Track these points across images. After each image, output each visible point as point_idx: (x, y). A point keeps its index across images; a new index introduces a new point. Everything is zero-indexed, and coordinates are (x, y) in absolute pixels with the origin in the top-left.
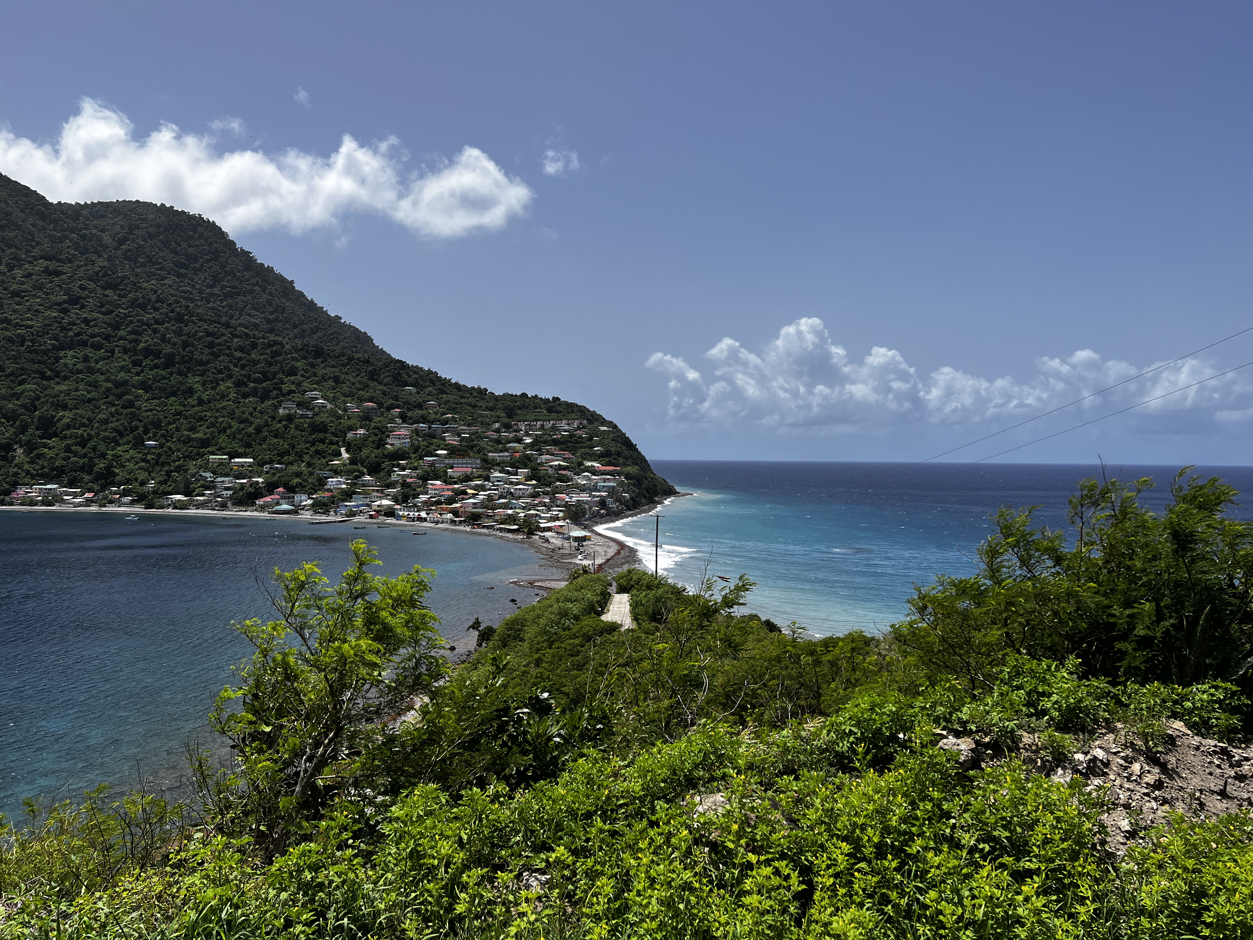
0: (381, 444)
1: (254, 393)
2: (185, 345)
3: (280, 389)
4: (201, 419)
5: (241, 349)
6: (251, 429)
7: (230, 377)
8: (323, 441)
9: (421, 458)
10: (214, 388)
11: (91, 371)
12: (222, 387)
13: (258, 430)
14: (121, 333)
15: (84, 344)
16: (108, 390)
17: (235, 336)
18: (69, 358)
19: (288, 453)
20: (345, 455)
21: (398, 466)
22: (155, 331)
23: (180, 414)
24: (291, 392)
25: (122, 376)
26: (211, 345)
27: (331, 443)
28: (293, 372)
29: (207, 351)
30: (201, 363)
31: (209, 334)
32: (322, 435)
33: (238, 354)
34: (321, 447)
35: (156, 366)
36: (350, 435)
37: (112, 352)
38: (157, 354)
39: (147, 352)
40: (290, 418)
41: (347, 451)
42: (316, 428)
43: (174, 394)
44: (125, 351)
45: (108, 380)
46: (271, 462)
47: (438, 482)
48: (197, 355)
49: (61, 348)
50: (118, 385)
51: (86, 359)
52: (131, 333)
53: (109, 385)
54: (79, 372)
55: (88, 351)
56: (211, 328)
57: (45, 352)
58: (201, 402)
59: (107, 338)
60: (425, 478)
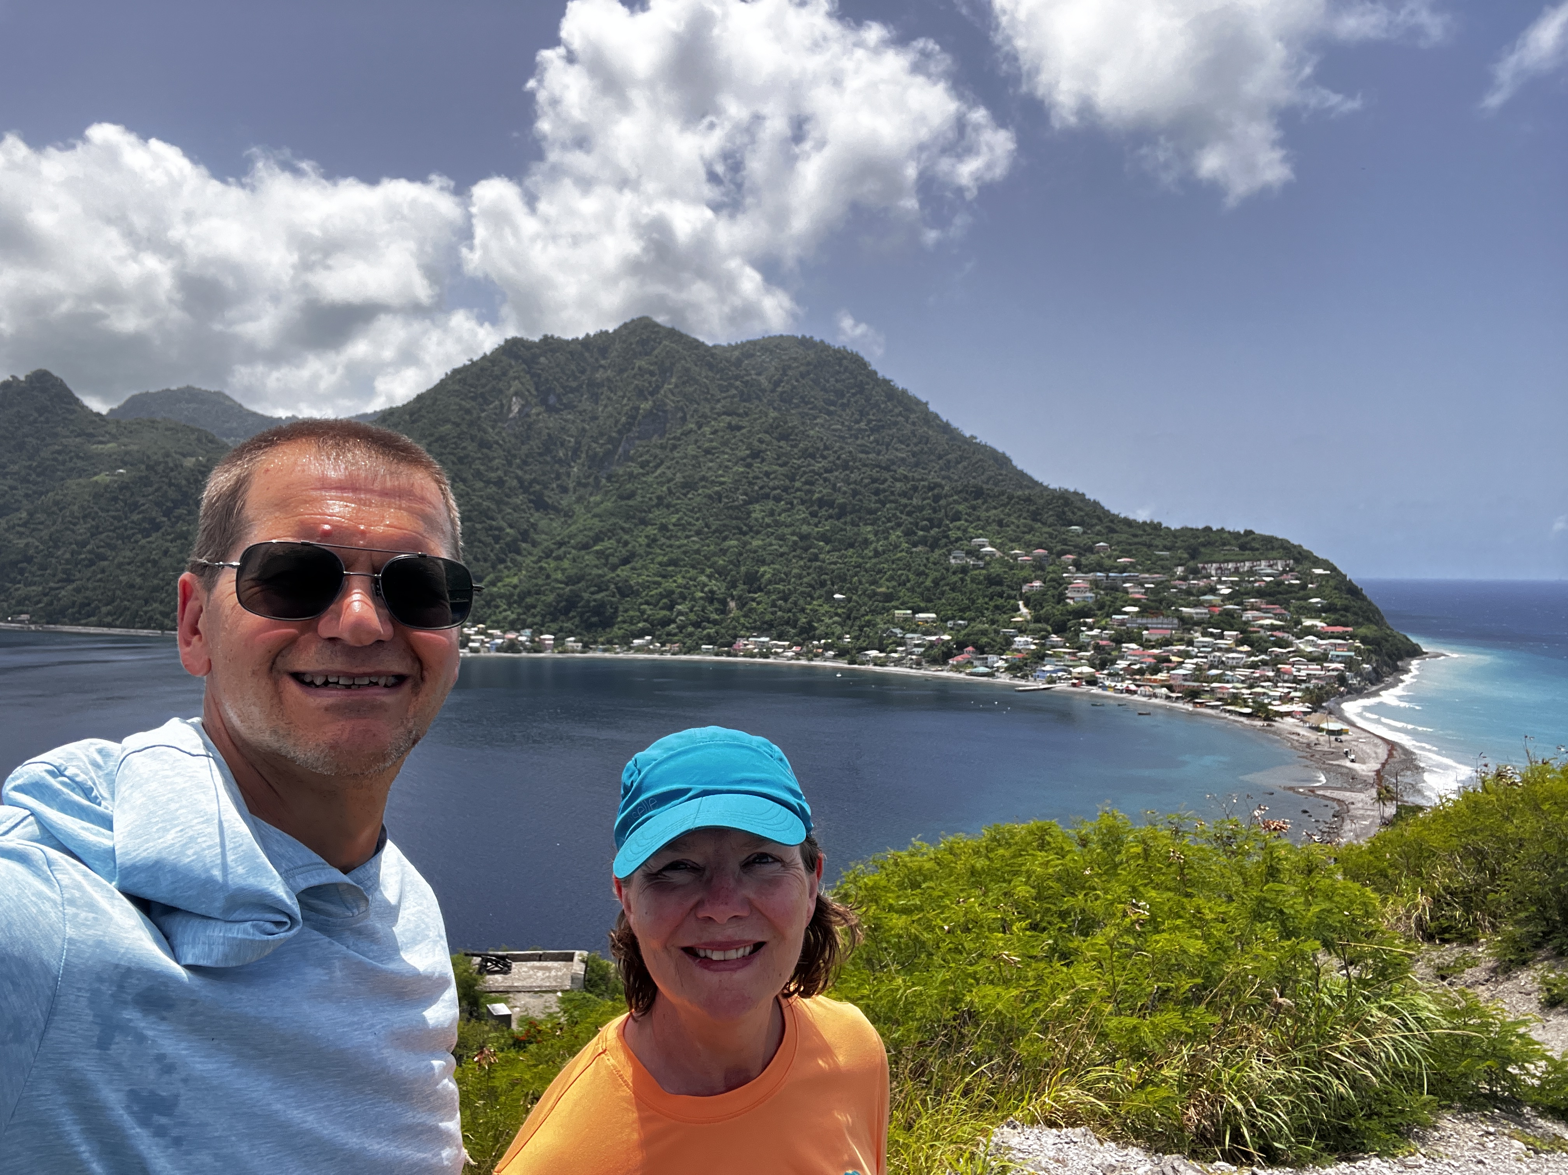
0: (1061, 598)
1: (923, 541)
2: (855, 493)
3: (947, 537)
4: (880, 571)
5: (904, 494)
6: (928, 583)
7: (899, 525)
8: (1001, 595)
9: (1109, 615)
10: (886, 538)
11: (777, 524)
12: (893, 538)
13: (936, 583)
14: (798, 484)
15: (767, 496)
16: (795, 543)
17: (897, 480)
18: (758, 512)
19: (968, 608)
20: (1024, 610)
21: (1085, 624)
22: (825, 480)
23: (859, 566)
24: (958, 539)
25: (805, 529)
26: (877, 492)
27: (1010, 597)
28: (957, 517)
29: (874, 498)
30: (871, 512)
31: (874, 481)
32: (998, 589)
33: (904, 501)
34: (1000, 601)
35: (830, 517)
36: (1025, 588)
37: (792, 503)
38: (831, 504)
39: (821, 503)
40: (964, 570)
41: (1026, 605)
42: (993, 581)
43: (851, 545)
44: (803, 502)
45: (793, 534)
46: (953, 618)
47: (1133, 646)
48: (866, 503)
49: (750, 502)
50: (803, 537)
51: (772, 513)
52: (806, 483)
53: (795, 538)
54: (768, 526)
55: (771, 504)
56: (874, 473)
57: (737, 507)
58: (877, 554)
59: (785, 489)
60: (1118, 640)
